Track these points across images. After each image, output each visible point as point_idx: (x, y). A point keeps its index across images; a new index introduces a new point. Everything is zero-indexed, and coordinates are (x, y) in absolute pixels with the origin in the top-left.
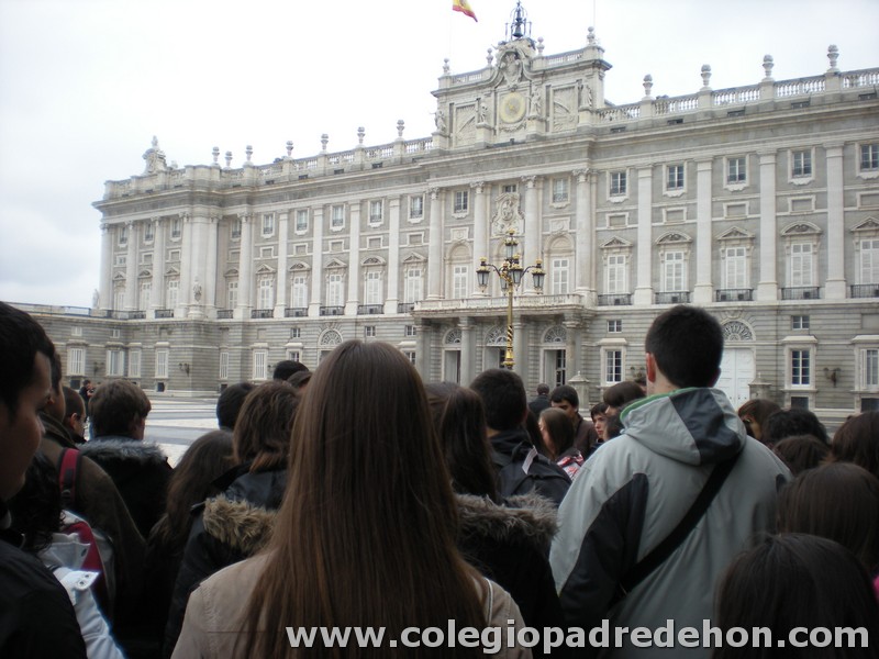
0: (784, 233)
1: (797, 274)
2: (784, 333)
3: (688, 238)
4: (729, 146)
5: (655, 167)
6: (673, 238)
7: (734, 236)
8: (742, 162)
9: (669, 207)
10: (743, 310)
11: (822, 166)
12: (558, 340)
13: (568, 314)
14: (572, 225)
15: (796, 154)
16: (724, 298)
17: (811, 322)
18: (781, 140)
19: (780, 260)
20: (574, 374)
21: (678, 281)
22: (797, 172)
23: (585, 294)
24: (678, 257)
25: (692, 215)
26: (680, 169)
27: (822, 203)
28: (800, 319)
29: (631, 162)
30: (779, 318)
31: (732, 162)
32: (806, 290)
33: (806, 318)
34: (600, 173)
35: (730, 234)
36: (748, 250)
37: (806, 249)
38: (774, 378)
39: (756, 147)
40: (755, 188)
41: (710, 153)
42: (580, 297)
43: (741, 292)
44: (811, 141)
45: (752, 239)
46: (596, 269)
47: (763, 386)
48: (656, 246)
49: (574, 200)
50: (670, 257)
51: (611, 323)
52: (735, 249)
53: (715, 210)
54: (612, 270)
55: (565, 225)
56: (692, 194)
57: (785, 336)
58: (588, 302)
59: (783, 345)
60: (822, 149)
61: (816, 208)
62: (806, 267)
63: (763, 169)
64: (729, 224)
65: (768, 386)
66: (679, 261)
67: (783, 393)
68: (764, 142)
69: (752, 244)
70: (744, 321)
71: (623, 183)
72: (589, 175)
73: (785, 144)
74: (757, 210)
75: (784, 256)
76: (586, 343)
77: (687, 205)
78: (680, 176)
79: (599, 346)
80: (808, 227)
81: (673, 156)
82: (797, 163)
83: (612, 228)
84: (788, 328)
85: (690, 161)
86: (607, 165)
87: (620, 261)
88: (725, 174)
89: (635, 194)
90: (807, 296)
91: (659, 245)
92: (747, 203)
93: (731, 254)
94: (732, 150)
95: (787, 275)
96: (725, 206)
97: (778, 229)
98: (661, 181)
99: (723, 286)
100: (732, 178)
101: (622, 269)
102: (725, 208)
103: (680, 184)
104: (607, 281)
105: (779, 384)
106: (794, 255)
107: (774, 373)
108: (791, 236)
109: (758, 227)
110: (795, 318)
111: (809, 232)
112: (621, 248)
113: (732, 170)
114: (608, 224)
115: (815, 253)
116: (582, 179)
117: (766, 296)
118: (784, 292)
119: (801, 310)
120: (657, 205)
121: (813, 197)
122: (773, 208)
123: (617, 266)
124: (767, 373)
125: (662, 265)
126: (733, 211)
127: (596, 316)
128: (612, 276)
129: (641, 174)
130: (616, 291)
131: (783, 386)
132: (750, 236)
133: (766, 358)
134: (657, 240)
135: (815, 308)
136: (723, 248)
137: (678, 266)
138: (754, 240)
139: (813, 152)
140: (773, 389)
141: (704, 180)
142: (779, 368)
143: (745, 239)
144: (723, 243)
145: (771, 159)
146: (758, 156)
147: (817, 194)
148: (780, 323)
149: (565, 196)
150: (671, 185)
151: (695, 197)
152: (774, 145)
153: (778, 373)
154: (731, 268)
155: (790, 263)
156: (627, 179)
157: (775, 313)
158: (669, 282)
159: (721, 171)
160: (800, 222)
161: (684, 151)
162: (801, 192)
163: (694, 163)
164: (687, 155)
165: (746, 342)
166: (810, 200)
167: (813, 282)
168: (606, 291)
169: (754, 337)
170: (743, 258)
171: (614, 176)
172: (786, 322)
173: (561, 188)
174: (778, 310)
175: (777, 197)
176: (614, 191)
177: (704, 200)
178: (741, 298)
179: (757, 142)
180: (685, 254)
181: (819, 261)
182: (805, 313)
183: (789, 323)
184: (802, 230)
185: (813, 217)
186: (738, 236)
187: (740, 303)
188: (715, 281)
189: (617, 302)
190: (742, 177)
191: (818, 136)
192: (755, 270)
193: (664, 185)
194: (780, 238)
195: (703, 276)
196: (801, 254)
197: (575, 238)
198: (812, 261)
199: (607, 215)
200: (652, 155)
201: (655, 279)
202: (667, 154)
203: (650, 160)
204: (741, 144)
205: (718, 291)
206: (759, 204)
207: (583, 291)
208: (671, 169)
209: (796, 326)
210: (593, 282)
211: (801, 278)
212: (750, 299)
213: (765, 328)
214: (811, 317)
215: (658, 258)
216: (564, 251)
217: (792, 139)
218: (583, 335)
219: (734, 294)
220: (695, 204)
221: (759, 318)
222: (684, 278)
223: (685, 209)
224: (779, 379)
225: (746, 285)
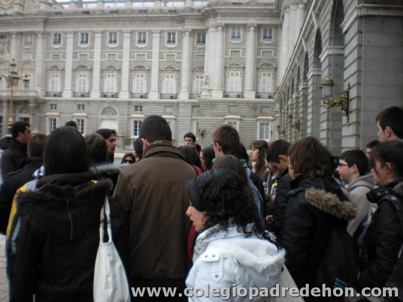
0: (132, 68)
1: (138, 87)
2: (131, 113)
3: (89, 68)
4: (110, 27)
5: (75, 33)
6: (83, 67)
7: (111, 68)
8: (115, 34)
9: (81, 52)
10: (114, 102)
11: (151, 40)
12: (25, 113)
13: (31, 100)
14: (34, 57)
15: (140, 34)
16: (105, 96)
17: (143, 109)
18: (133, 26)
19: (131, 80)
20: (34, 129)
21: (84, 87)
22: (140, 42)
23: (39, 91)
24: (85, 76)
25: (92, 57)
26: (87, 35)
27: (150, 57)
28: (138, 107)
29: (64, 30)
30: (129, 106)
31: (111, 34)
32: (142, 95)
33: (141, 107)
34: (48, 34)
35: (108, 67)
36: (117, 75)
37: (142, 76)
38: (126, 133)
39: (122, 29)
40: (121, 47)
41: (101, 29)
42: (37, 92)
43: (112, 94)
44: (147, 28)
45: (119, 70)
46: (45, 79)
47: (122, 137)
48: (75, 70)
49: (35, 45)
50: (81, 76)
51: (52, 105)
52: (111, 74)
53: (102, 55)
54: (53, 81)
55: (30, 57)
56: (92, 47)
57: (131, 115)
58: (41, 94)
59: (131, 118)
60: (151, 33)
61: (148, 58)
62: (142, 84)
63: (125, 39)
64: (109, 62)
65: (124, 137)
66: (85, 78)
67: (130, 139)
68: (126, 27)
69: (118, 72)
70: (113, 107)
71: (60, 39)
72: (43, 34)
73: (135, 29)
74: (121, 57)
75: (132, 79)
76: (40, 115)
77: (90, 52)
78: (87, 38)
79: (46, 116)
80: (143, 67)
81: (84, 29)
82: (140, 38)
83: (53, 60)
84: (133, 111)
85: (92, 32)
86: (52, 30)
87: (57, 76)
88: (108, 40)
89: (65, 45)
90: (142, 97)
91: (76, 70)
92: (117, 54)
93: (109, 76)
94: (112, 29)
95: (133, 87)
96: (107, 54)
97: (130, 67)
98: (78, 40)
99: (105, 91)
100: (111, 42)
101: (58, 80)
102: (107, 55)
103: (87, 42)
104: (50, 85)
105: (129, 135)
106: (136, 78)
107: (126, 131)
108: (136, 70)
109: (121, 65)
110: (137, 107)
111: (144, 69)
112: (57, 70)
113: (111, 38)
114: (51, 58)
115: (145, 79)
116: (40, 35)
117: (124, 96)
118: (132, 95)
119: (139, 103)
120: (75, 51)
121: (146, 54)
122: (128, 57)
123: (55, 78)
124: (123, 131)
125: (76, 79)
126: (111, 57)
127: (44, 102)
128: (53, 83)
129: (69, 36)
130: (55, 90)
131: (130, 137)
132: (117, 68)
133: (123, 124)
134: (75, 67)
135: (145, 103)
136: (105, 73)
137: (84, 80)
138: (120, 71)
139: (147, 34)
140: (126, 137)
141: (98, 41)
142: (129, 128)
143: (115, 70)
144: (105, 71)
145: (129, 35)
146: (123, 33)
147: (148, 52)
148: (130, 108)
149: (31, 43)
150: (82, 42)
151: (93, 49)
152: (130, 29)
153: (128, 131)
154: (109, 82)
155: (135, 82)
156: (62, 38)
157: (127, 104)
158: (80, 87)
159: (106, 38)
160: (140, 64)
161: (89, 27)
162: (141, 51)
163: (94, 33)
164: (91, 29)
165: (114, 117)
166: (144, 55)
167: (144, 91)
168: (50, 90)
169: (118, 115)
170: (114, 78)
171: (56, 35)
172: (132, 108)
173: (29, 39)
174: (129, 103)
175: (130, 52)
176: (55, 43)
177: (97, 51)
178: (113, 96)
179: (123, 26)
180: (88, 75)
181: (147, 82)
182: (140, 105)
183: (133, 109)
184: (141, 68)
185: (145, 63)
186: (112, 68)
187: (112, 99)
188: (101, 88)
189: (55, 96)
190: (115, 42)
191: (150, 26)
192: (119, 85)
193: (79, 42)
194: (131, 71)
195: (96, 86)
196: (140, 78)
197: (35, 64)
198: (145, 82)
199: (51, 54)
200: (74, 27)
201: (73, 86)
202: (81, 27)
203: (73, 30)
204: (115, 27)
205: (102, 93)
206: (122, 55)
207: (39, 89)
208: (83, 35)
209: (137, 110)
210: (43, 85)
211: (139, 89)
212: (117, 97)
213: (123, 111)
214: (143, 106)
215: (75, 76)
216: (30, 70)
217: (138, 26)
218: (38, 111)
219: (110, 95)
220: (93, 52)
221: (121, 106)
222: (87, 86)
223: (88, 54)
224: (128, 133)
225: (115, 91)
